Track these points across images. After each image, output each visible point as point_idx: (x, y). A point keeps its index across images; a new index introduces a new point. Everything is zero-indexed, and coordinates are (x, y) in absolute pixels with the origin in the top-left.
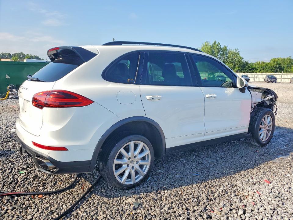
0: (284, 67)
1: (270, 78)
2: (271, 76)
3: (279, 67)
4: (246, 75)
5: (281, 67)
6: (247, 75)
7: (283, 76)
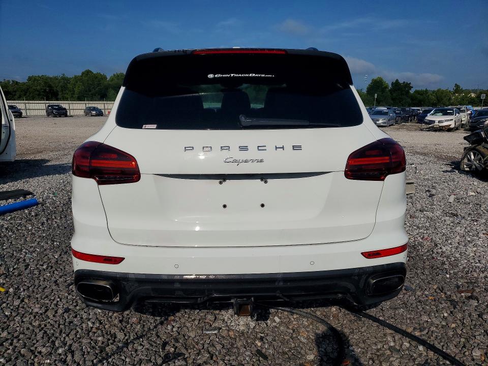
0: (57, 91)
1: (55, 109)
2: (56, 106)
3: (50, 90)
4: (13, 105)
5: (53, 90)
6: (15, 105)
7: (71, 105)
